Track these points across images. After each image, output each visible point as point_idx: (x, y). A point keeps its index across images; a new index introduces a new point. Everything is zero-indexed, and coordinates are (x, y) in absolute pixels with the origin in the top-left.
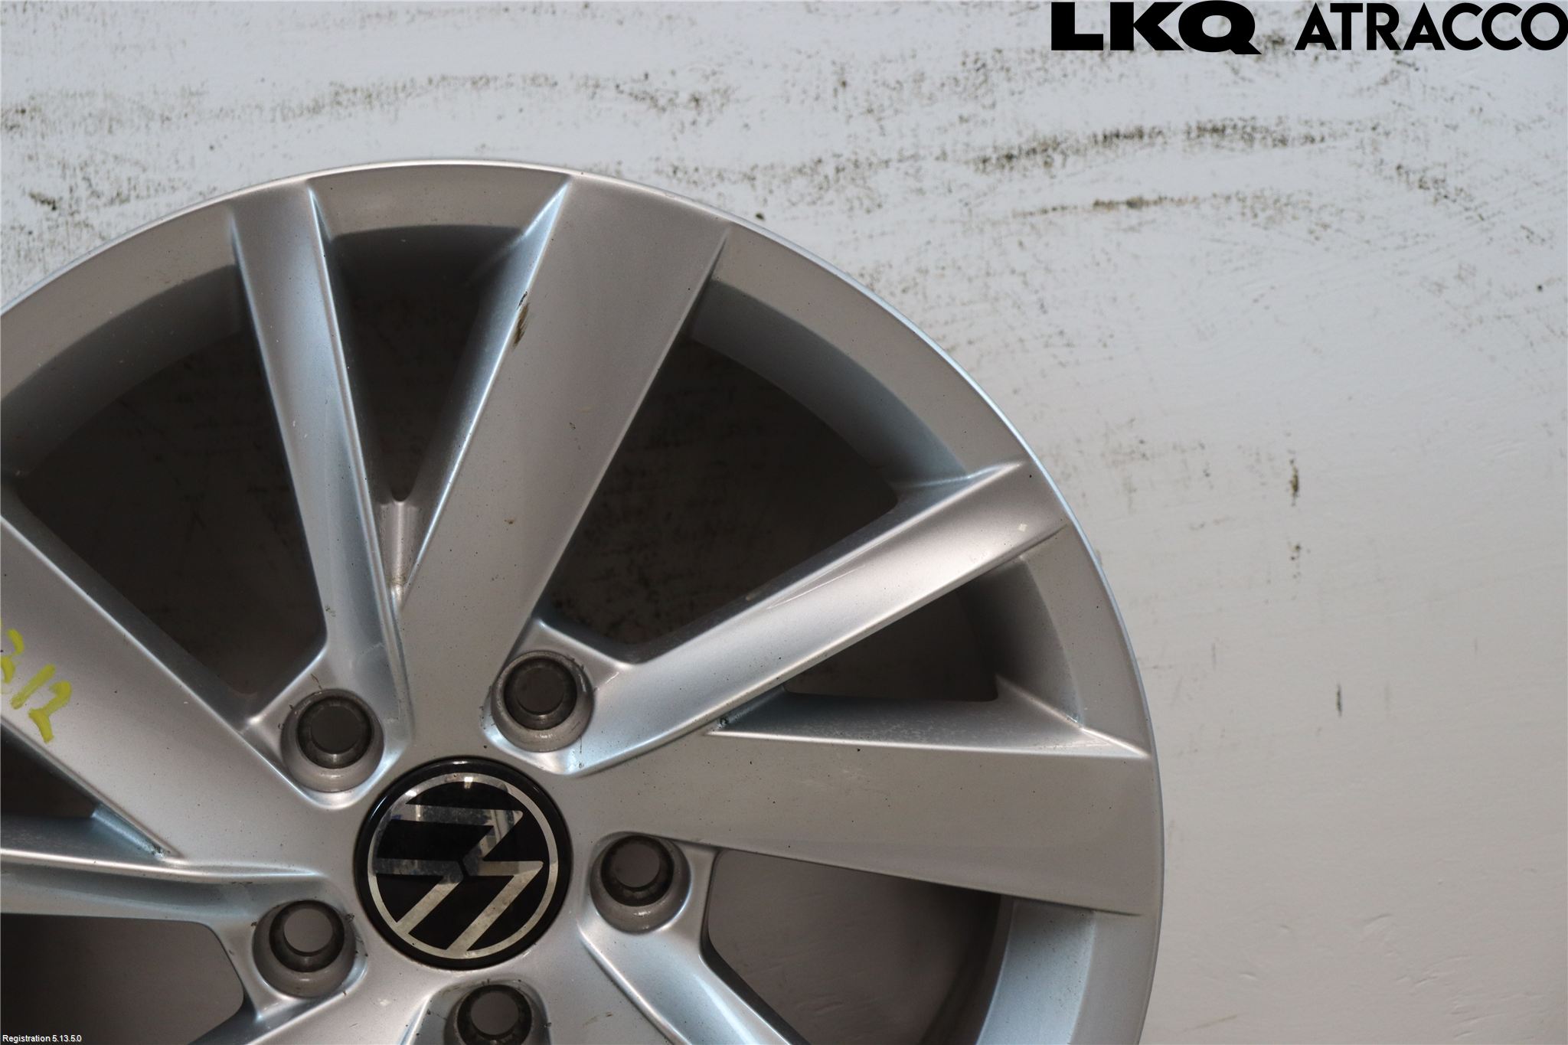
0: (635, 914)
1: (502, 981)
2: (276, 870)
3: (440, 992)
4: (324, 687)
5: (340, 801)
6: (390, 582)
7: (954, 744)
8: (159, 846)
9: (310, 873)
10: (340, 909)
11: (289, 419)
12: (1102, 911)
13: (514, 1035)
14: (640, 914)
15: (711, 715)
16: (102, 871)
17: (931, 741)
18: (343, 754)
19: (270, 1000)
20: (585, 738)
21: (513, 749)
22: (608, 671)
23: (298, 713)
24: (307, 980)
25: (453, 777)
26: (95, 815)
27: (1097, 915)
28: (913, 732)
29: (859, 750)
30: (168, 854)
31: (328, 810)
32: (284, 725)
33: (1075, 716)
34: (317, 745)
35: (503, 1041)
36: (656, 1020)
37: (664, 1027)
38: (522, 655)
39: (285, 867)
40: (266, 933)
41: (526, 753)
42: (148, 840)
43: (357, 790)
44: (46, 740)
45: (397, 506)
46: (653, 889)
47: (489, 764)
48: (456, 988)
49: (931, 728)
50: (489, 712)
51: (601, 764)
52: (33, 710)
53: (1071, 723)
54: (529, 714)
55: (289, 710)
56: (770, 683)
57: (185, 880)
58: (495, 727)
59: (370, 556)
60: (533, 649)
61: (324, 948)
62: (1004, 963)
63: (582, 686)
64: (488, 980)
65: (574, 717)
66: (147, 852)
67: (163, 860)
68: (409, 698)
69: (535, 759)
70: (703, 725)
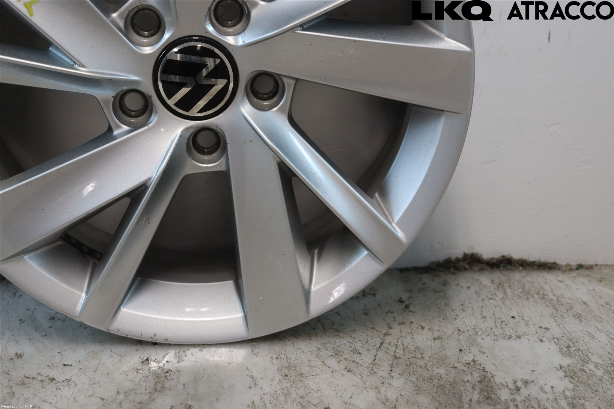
0: (263, 104)
1: (209, 126)
2: (122, 76)
3: (185, 128)
4: (142, 4)
5: (148, 50)
7: (394, 41)
8: (76, 62)
9: (135, 78)
10: (147, 94)
12: (447, 111)
13: (213, 148)
14: (265, 104)
15: (297, 24)
16: (53, 70)
17: (384, 40)
18: (149, 32)
19: (119, 127)
20: (246, 31)
21: (217, 34)
22: (258, 5)
23: (132, 14)
24: (133, 121)
25: (193, 44)
26: (50, 49)
27: (445, 113)
28: (377, 36)
29: (355, 42)
30: (79, 66)
31: (143, 53)
32: (126, 18)
33: (443, 33)
34: (138, 27)
35: (209, 150)
36: (269, 144)
37: (273, 147)
39: (125, 75)
40: (118, 101)
41: (222, 35)
42: (71, 60)
43: (155, 46)
44: (31, 16)
46: (271, 94)
47: (207, 39)
48: (192, 127)
49: (385, 34)
50: (208, 19)
51: (252, 42)
52: (25, 3)
53: (441, 36)
54: (224, 21)
55: (128, 12)
56: (321, 12)
57: (86, 76)
58: (210, 25)
61: (141, 109)
62: (407, 131)
63: (245, 11)
64: (204, 125)
65: (242, 23)
66: (71, 64)
67: (77, 68)
68: (176, 10)
69: (226, 39)
70: (294, 28)
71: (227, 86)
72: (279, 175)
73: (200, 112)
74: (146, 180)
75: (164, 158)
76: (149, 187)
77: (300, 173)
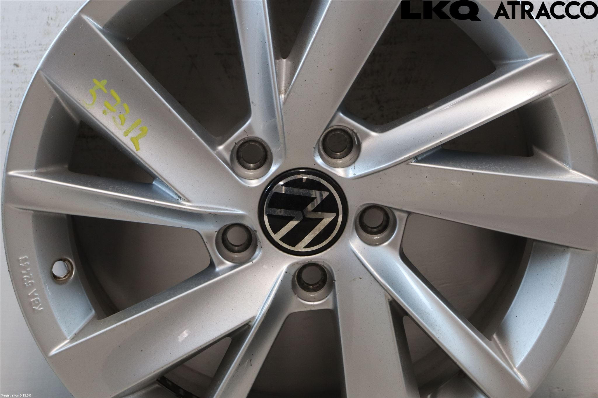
0: (372, 238)
1: (316, 262)
2: (227, 210)
3: (291, 264)
4: (250, 135)
5: (254, 183)
6: (280, 93)
7: (515, 173)
8: (180, 197)
9: (240, 212)
10: (252, 229)
11: (241, 23)
12: (573, 248)
13: (319, 284)
14: (374, 238)
15: (411, 156)
16: (158, 205)
17: (504, 172)
18: (255, 164)
19: (222, 263)
20: (356, 163)
21: (325, 166)
22: (367, 136)
23: (238, 146)
24: (237, 256)
26: (154, 183)
27: (571, 249)
28: (497, 168)
29: (473, 174)
30: (184, 200)
31: (249, 187)
32: (232, 150)
33: (567, 165)
34: (244, 159)
35: (315, 286)
36: (381, 281)
37: (384, 285)
38: (331, 127)
39: (230, 209)
40: (220, 236)
41: (331, 168)
42: (176, 194)
43: (261, 179)
44: (137, 150)
45: (283, 61)
46: (380, 228)
47: (316, 171)
48: (297, 263)
49: (504, 166)
50: (317, 150)
51: (363, 174)
52: (132, 137)
53: (566, 168)
54: (333, 152)
55: (234, 144)
56: (437, 144)
57: (190, 211)
58: (319, 156)
59: (272, 81)
60: (336, 124)
61: (244, 243)
62: (528, 268)
63: (355, 142)
64: (311, 261)
65: (351, 154)
66: (175, 199)
67: (182, 202)
68: (285, 142)
69: (335, 171)
70: (408, 160)
71: (336, 219)
72: (390, 314)
73: (306, 247)
74: (250, 319)
75: (269, 296)
76: (253, 327)
77: (413, 312)
